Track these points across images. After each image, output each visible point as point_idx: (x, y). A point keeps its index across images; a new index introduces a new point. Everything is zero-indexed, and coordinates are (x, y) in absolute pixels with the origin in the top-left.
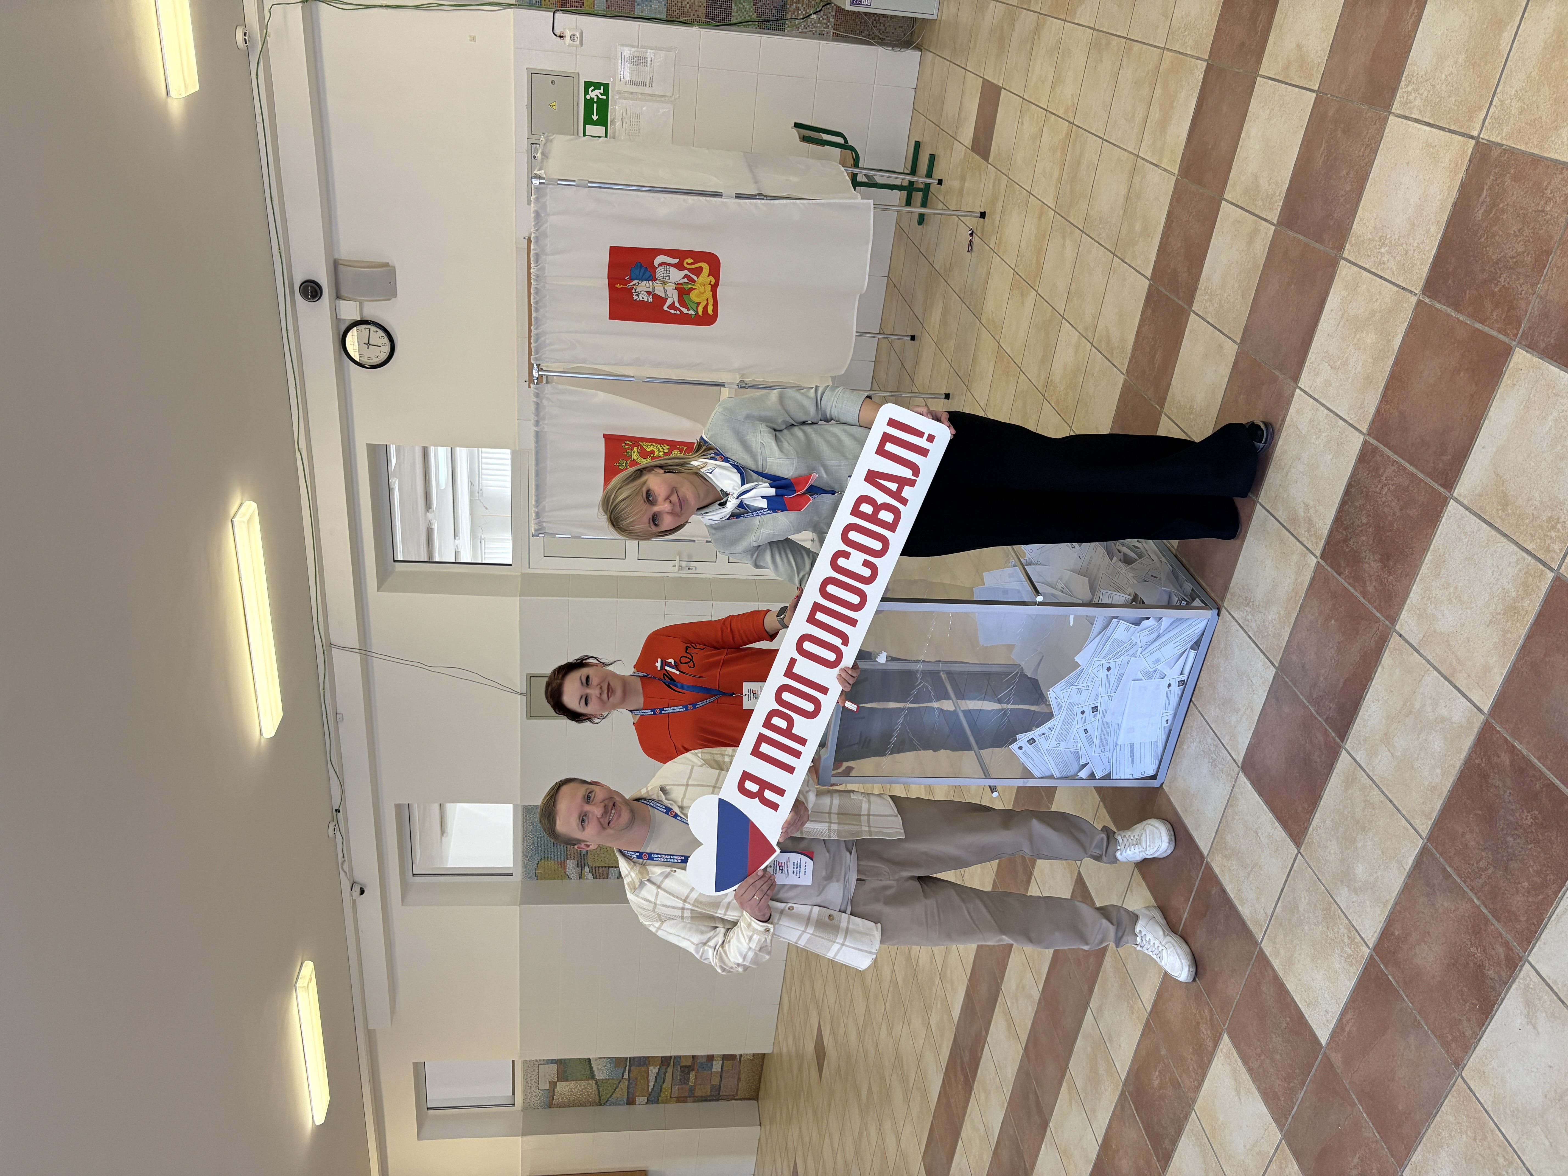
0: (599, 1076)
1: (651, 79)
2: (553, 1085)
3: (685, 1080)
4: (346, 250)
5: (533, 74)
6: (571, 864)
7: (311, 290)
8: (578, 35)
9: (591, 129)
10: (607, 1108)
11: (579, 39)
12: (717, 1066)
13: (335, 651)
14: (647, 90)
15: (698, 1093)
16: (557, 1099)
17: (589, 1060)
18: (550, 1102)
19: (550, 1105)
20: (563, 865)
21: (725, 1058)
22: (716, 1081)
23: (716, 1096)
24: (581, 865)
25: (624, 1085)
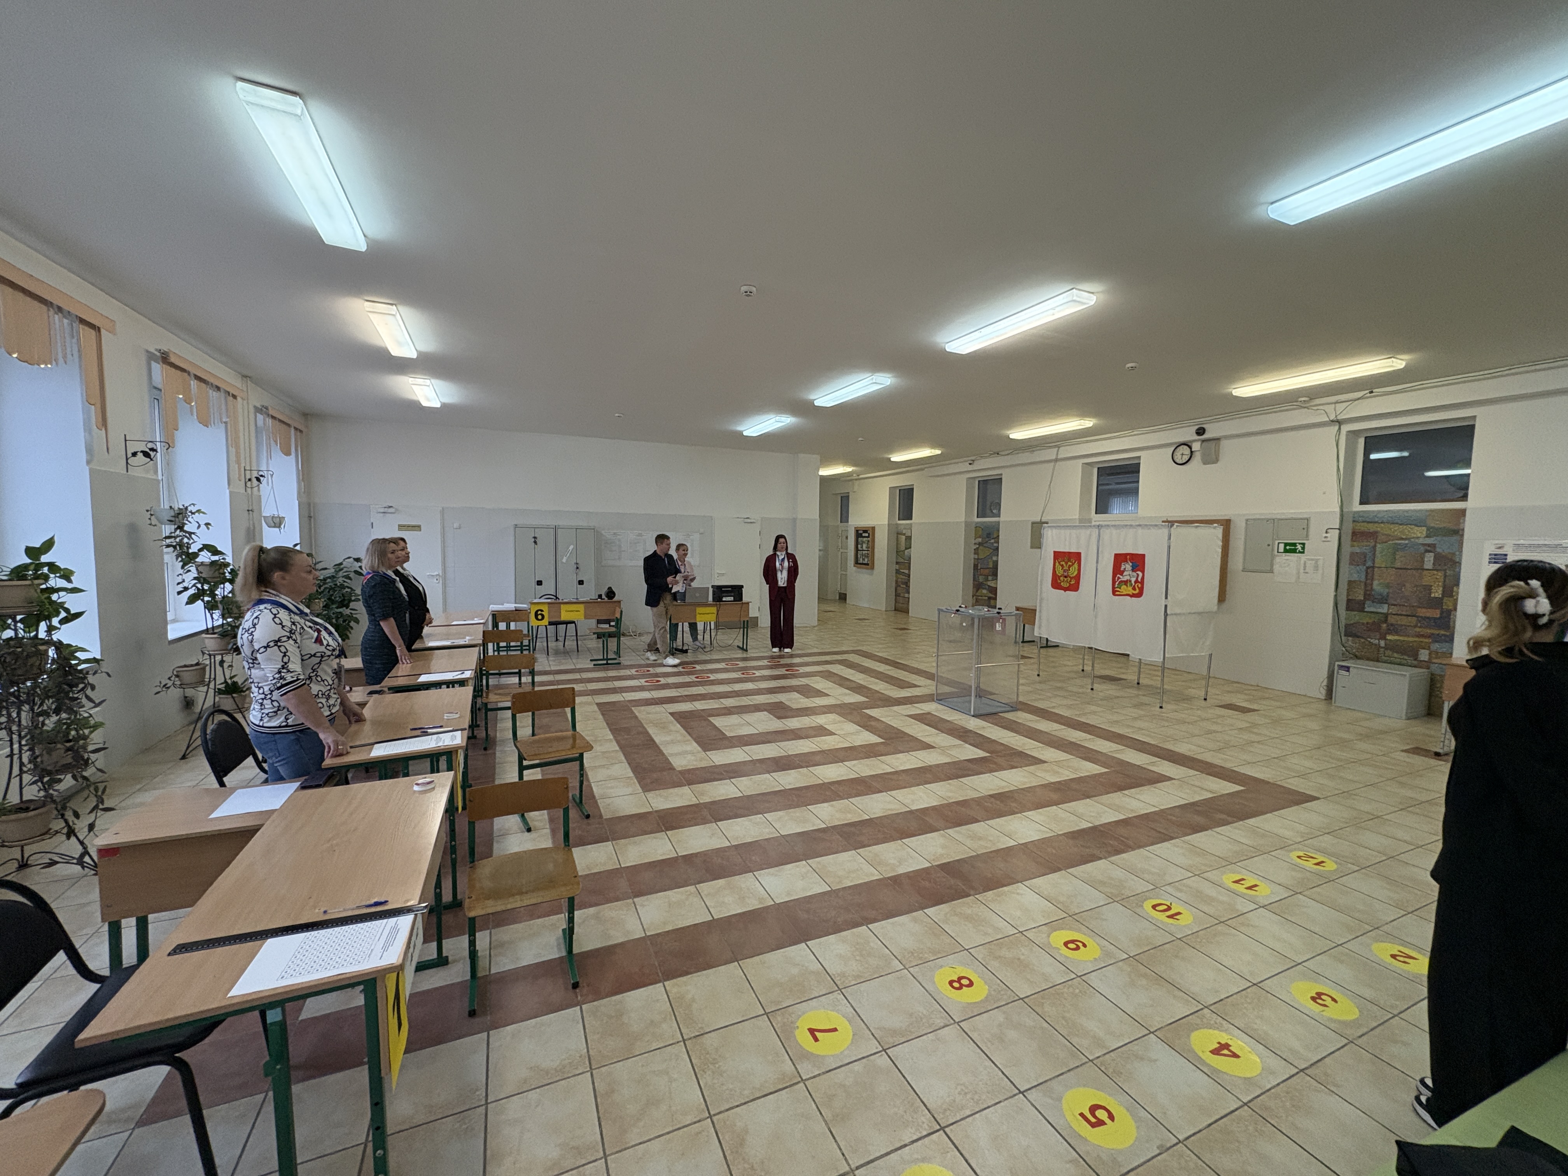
0: (906, 551)
1: (1307, 573)
2: (904, 534)
3: (903, 583)
4: (1224, 443)
5: (1308, 519)
6: (980, 540)
7: (1201, 431)
8: (1328, 539)
9: (1282, 546)
10: (895, 554)
11: (1326, 540)
12: (906, 595)
13: (1057, 449)
14: (1302, 571)
15: (898, 588)
16: (900, 536)
17: (910, 548)
18: (899, 534)
19: (898, 534)
20: (980, 537)
21: (909, 598)
22: (902, 595)
23: (897, 595)
24: (980, 544)
25: (902, 560)
